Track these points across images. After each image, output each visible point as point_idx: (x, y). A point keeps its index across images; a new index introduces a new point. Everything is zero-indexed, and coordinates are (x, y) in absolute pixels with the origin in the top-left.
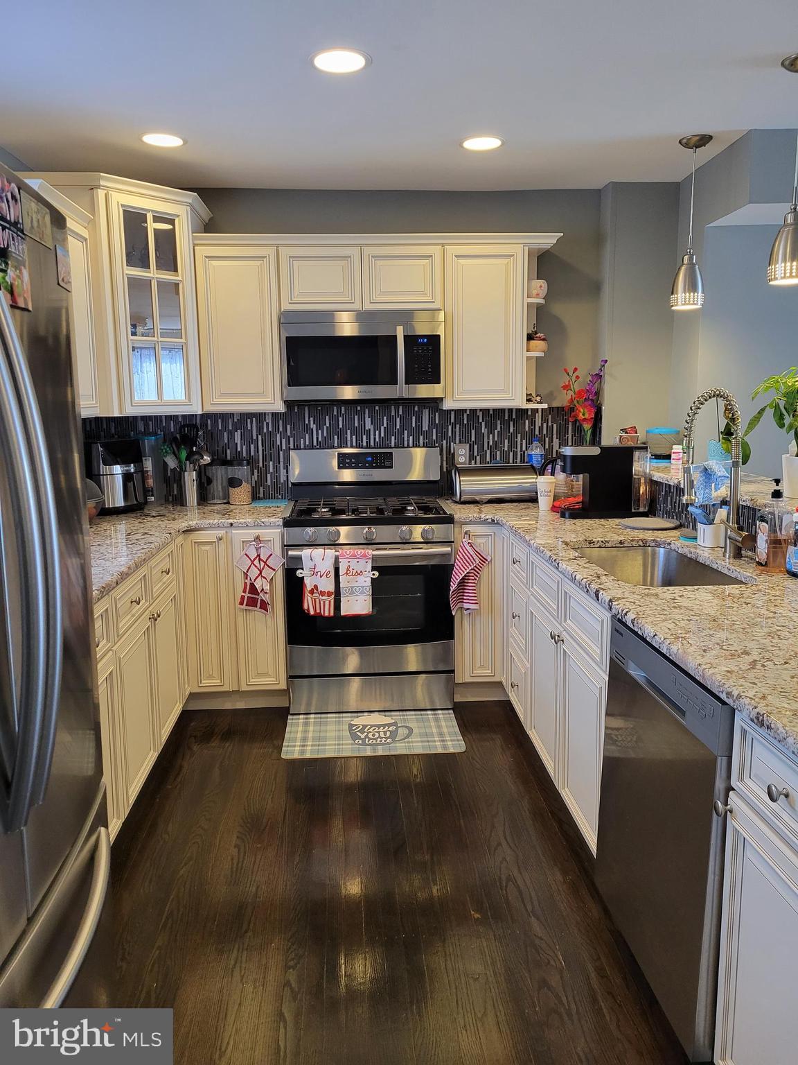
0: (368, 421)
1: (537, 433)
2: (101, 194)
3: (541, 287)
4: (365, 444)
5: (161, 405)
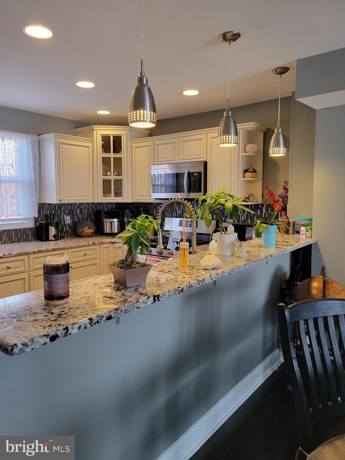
1: (263, 216)
2: (95, 131)
3: (250, 147)
5: (112, 199)
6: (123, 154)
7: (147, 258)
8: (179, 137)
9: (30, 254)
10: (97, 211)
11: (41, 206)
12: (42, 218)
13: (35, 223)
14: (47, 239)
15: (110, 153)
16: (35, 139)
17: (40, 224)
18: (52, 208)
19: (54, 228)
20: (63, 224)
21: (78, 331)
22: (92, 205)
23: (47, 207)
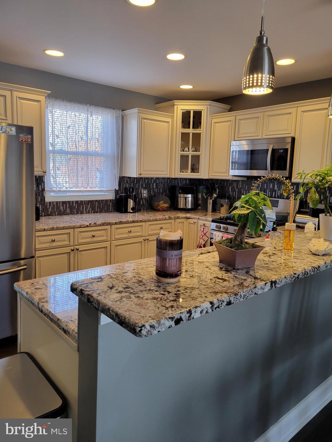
0: (276, 186)
2: (176, 107)
4: (274, 196)
5: (189, 175)
6: (202, 130)
7: (223, 235)
8: (264, 112)
9: (113, 224)
10: (172, 186)
11: (122, 180)
12: (122, 191)
13: (116, 195)
14: (126, 211)
15: (190, 128)
16: (120, 115)
17: (120, 196)
18: (131, 181)
19: (133, 200)
20: (140, 197)
21: (200, 315)
22: (168, 180)
23: (127, 180)
